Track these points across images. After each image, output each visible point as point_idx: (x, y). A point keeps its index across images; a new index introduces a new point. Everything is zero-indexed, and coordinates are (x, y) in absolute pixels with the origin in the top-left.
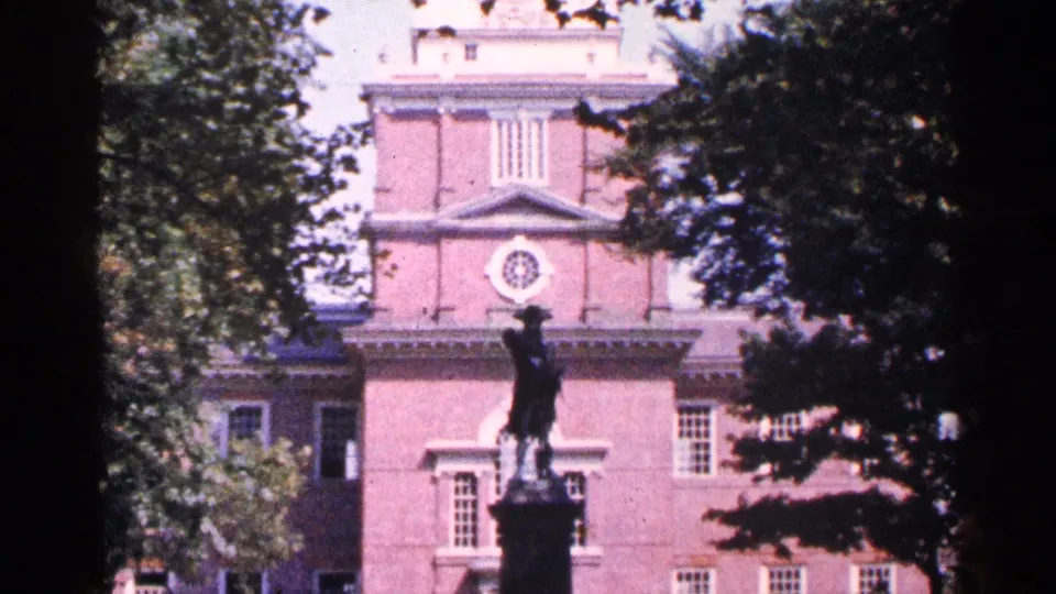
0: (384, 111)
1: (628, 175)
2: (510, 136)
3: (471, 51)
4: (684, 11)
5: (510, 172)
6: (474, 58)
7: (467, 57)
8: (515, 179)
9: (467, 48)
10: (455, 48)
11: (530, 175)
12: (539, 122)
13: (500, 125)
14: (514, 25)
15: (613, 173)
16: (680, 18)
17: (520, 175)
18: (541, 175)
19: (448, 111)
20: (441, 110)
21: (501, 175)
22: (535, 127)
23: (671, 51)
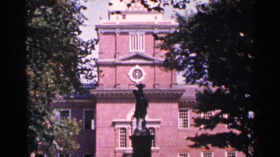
0: (101, 32)
1: (166, 49)
2: (134, 39)
3: (124, 17)
4: (181, 7)
5: (135, 48)
6: (125, 18)
7: (123, 18)
8: (136, 50)
9: (123, 16)
10: (120, 16)
11: (140, 49)
12: (142, 35)
13: (132, 36)
14: (136, 9)
15: (162, 49)
16: (180, 8)
17: (137, 49)
18: (143, 49)
19: (118, 32)
20: (116, 32)
21: (132, 49)
22: (141, 36)
23: (177, 17)
